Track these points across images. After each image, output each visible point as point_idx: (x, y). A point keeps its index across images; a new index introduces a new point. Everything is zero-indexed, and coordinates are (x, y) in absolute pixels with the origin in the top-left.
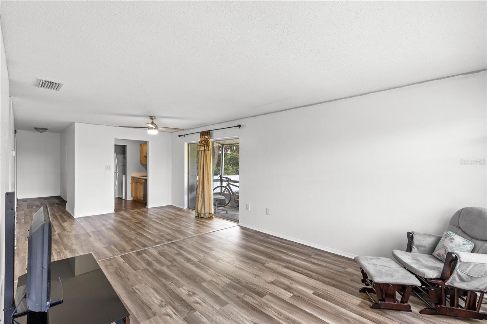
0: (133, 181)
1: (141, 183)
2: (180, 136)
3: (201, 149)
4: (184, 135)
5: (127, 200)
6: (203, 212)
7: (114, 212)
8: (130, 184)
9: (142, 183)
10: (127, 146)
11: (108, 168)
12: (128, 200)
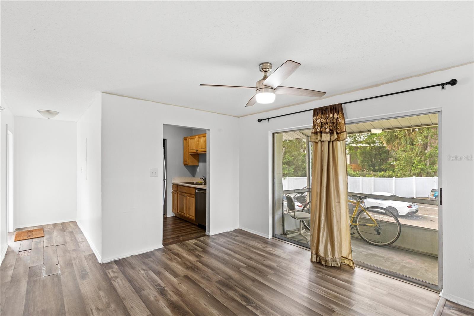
0: (175, 189)
1: (190, 195)
2: (259, 121)
3: (323, 139)
4: (268, 119)
5: (167, 217)
6: (330, 256)
7: (163, 247)
8: (172, 194)
9: (194, 195)
10: (167, 140)
11: (153, 173)
12: (169, 217)
